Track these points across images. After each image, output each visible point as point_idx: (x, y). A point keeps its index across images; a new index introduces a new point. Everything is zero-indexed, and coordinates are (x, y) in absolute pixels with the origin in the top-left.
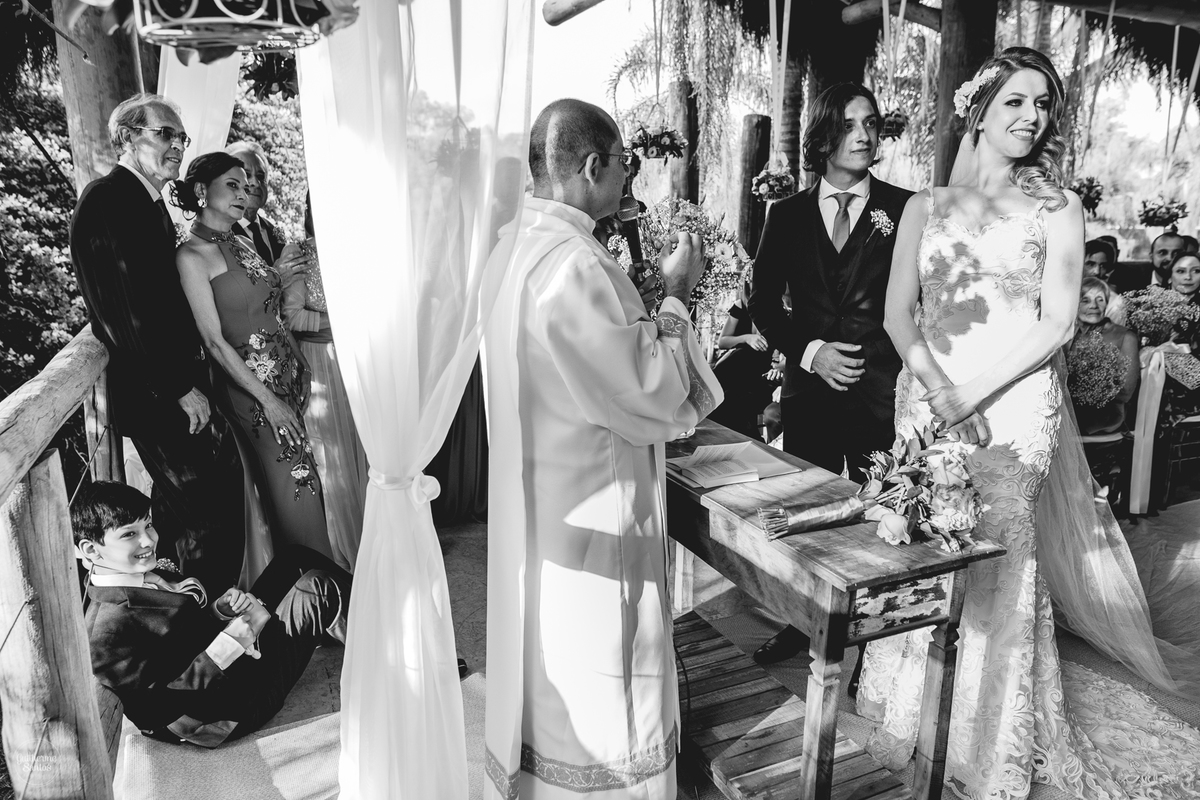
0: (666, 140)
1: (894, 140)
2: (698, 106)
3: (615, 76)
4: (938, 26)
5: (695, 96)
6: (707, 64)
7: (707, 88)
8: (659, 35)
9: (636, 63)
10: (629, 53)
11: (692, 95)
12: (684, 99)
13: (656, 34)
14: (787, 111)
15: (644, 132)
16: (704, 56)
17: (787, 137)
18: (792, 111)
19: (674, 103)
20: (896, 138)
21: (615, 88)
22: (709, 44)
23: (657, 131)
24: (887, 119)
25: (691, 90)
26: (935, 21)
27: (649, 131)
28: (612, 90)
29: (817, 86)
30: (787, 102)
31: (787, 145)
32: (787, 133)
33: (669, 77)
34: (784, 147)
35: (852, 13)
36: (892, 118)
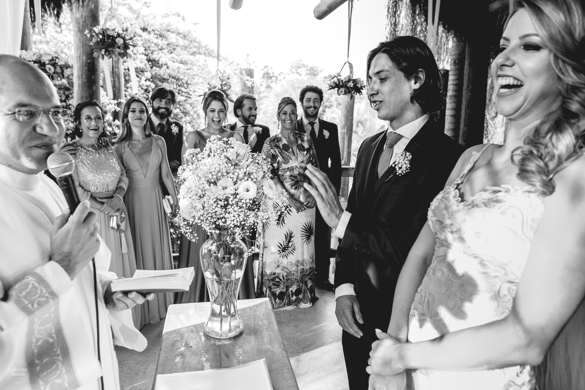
0: (351, 84)
14: (457, 67)
17: (456, 82)
18: (459, 67)
30: (457, 61)
31: (455, 87)
32: (456, 80)
34: (454, 88)
35: (495, 6)
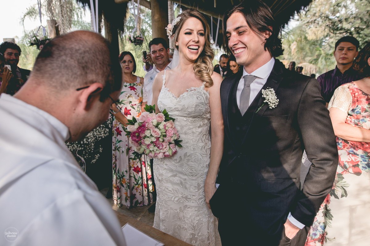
1: (140, 46)
2: (59, 29)
3: (23, 17)
4: (150, 7)
5: (58, 26)
6: (62, 13)
7: (63, 23)
8: (39, 3)
9: (31, 13)
10: (28, 9)
11: (57, 25)
12: (53, 26)
13: (38, 2)
15: (36, 38)
16: (60, 10)
19: (49, 28)
20: (141, 45)
21: (23, 21)
22: (62, 6)
23: (43, 38)
24: (137, 38)
25: (56, 23)
26: (148, 5)
27: (38, 38)
28: (22, 22)
29: (108, 25)
33: (46, 18)
35: (118, 0)
36: (138, 38)
